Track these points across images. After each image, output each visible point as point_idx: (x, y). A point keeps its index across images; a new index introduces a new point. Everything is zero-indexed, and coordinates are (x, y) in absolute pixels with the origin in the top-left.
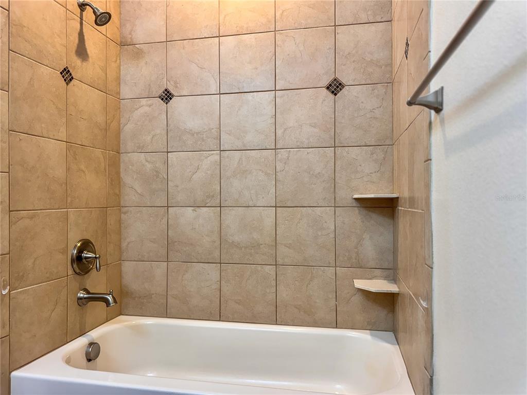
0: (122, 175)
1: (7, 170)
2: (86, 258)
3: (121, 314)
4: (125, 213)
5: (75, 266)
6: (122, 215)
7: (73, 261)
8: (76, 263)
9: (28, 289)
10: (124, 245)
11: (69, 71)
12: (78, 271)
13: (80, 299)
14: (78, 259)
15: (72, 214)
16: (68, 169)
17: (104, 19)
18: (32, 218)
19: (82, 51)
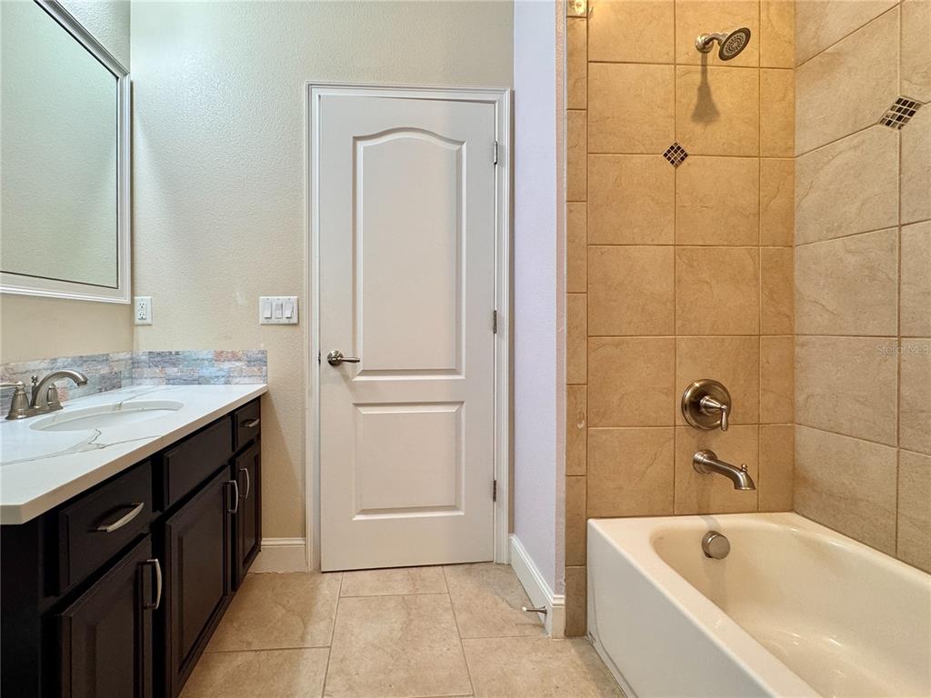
0: (797, 282)
1: (585, 291)
2: (706, 407)
3: (791, 510)
4: (803, 345)
5: (688, 415)
6: (797, 349)
7: (684, 407)
8: (688, 412)
9: (613, 430)
10: (800, 398)
11: (679, 148)
12: (694, 423)
13: (696, 462)
14: (694, 406)
15: (684, 344)
16: (677, 282)
17: (735, 45)
18: (617, 345)
19: (705, 110)
